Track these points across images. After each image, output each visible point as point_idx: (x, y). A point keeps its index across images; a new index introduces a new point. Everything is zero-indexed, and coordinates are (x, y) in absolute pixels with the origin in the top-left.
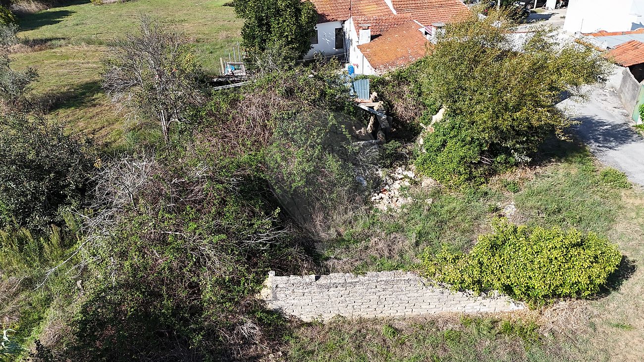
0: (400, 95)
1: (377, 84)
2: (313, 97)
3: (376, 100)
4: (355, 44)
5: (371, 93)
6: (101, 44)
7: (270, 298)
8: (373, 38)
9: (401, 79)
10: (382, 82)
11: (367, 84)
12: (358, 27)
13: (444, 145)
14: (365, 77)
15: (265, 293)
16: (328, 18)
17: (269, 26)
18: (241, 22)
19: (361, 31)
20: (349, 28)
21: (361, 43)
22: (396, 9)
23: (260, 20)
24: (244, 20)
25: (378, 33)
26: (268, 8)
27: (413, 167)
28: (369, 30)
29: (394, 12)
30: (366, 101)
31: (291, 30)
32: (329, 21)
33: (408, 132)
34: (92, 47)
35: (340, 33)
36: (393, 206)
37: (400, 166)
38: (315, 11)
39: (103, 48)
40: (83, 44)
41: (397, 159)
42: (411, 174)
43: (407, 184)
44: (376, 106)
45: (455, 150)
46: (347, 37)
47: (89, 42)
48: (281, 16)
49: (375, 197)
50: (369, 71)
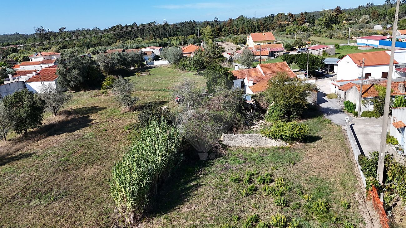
0: (262, 100)
1: (253, 97)
2: (233, 97)
3: (253, 101)
4: (248, 86)
5: (251, 99)
6: (148, 90)
7: (223, 140)
8: (254, 84)
9: (262, 95)
10: (255, 96)
11: (250, 97)
12: (249, 80)
13: (273, 112)
14: (250, 95)
15: (222, 138)
16: (238, 78)
17: (216, 81)
18: (206, 80)
19: (250, 82)
20: (246, 81)
21: (250, 86)
22: (265, 74)
23: (213, 79)
24: (207, 79)
25: (256, 82)
26: (216, 75)
27: (265, 120)
28: (253, 81)
29: (264, 75)
30: (249, 101)
31: (224, 82)
32: (238, 79)
33: (264, 111)
34: (146, 92)
35: (243, 83)
36: (257, 129)
37: (261, 120)
38: (233, 75)
39: (150, 92)
40: (142, 90)
41: (259, 118)
42: (264, 122)
43: (262, 124)
44: (253, 102)
45: (276, 113)
46: (245, 84)
47: (144, 90)
48: (221, 77)
49: (252, 127)
50: (251, 93)
